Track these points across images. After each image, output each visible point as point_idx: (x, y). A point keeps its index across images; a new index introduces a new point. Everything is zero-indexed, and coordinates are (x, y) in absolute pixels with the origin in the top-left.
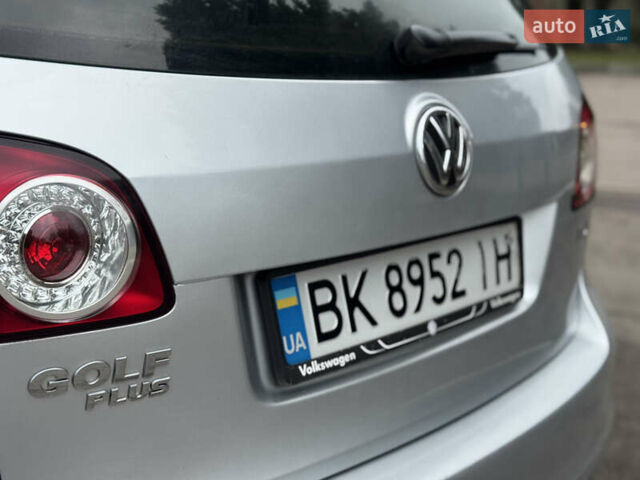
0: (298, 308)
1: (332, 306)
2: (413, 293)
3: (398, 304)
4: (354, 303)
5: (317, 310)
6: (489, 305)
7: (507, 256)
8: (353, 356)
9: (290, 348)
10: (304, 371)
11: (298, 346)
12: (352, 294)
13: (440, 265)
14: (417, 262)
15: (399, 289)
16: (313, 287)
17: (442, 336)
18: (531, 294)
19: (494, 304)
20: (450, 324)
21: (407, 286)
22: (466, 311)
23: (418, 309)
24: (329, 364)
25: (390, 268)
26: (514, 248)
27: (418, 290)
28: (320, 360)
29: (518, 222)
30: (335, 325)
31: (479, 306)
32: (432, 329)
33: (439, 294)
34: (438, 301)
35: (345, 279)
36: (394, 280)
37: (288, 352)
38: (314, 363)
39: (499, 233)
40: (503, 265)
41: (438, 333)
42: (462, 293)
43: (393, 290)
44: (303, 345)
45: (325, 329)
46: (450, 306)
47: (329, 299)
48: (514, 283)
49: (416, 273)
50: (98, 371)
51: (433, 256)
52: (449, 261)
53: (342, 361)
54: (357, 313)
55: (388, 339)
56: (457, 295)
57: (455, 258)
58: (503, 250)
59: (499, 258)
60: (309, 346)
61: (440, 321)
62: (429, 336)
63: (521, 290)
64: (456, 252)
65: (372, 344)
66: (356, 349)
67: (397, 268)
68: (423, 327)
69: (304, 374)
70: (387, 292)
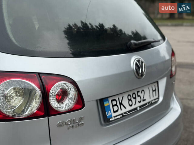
0: (109, 106)
1: (116, 105)
2: (134, 100)
3: (131, 103)
4: (121, 104)
5: (113, 106)
6: (151, 102)
7: (155, 90)
8: (121, 116)
9: (108, 115)
10: (111, 119)
11: (109, 114)
12: (120, 102)
13: (139, 94)
14: (134, 93)
15: (130, 100)
16: (112, 101)
17: (141, 110)
18: (161, 99)
19: (152, 102)
20: (142, 107)
21: (132, 99)
22: (146, 104)
23: (135, 104)
24: (116, 118)
25: (128, 95)
26: (157, 88)
27: (135, 100)
28: (114, 117)
29: (157, 82)
30: (117, 109)
31: (149, 103)
32: (138, 109)
33: (140, 101)
34: (140, 102)
35: (119, 99)
36: (130, 98)
37: (107, 115)
38: (113, 118)
39: (153, 85)
40: (154, 92)
41: (140, 109)
42: (145, 100)
43: (129, 100)
44: (110, 114)
45: (115, 110)
46: (142, 103)
47: (116, 103)
48: (157, 97)
49: (134, 96)
50: (70, 121)
51: (138, 92)
52: (142, 93)
53: (119, 117)
54: (122, 106)
55: (129, 112)
56: (144, 100)
57: (143, 92)
58: (154, 89)
59: (153, 91)
60: (112, 114)
61: (140, 107)
62: (138, 110)
63: (159, 98)
64: (143, 90)
65: (125, 113)
66: (122, 114)
67: (130, 95)
68: (136, 108)
69: (111, 120)
70: (128, 101)
